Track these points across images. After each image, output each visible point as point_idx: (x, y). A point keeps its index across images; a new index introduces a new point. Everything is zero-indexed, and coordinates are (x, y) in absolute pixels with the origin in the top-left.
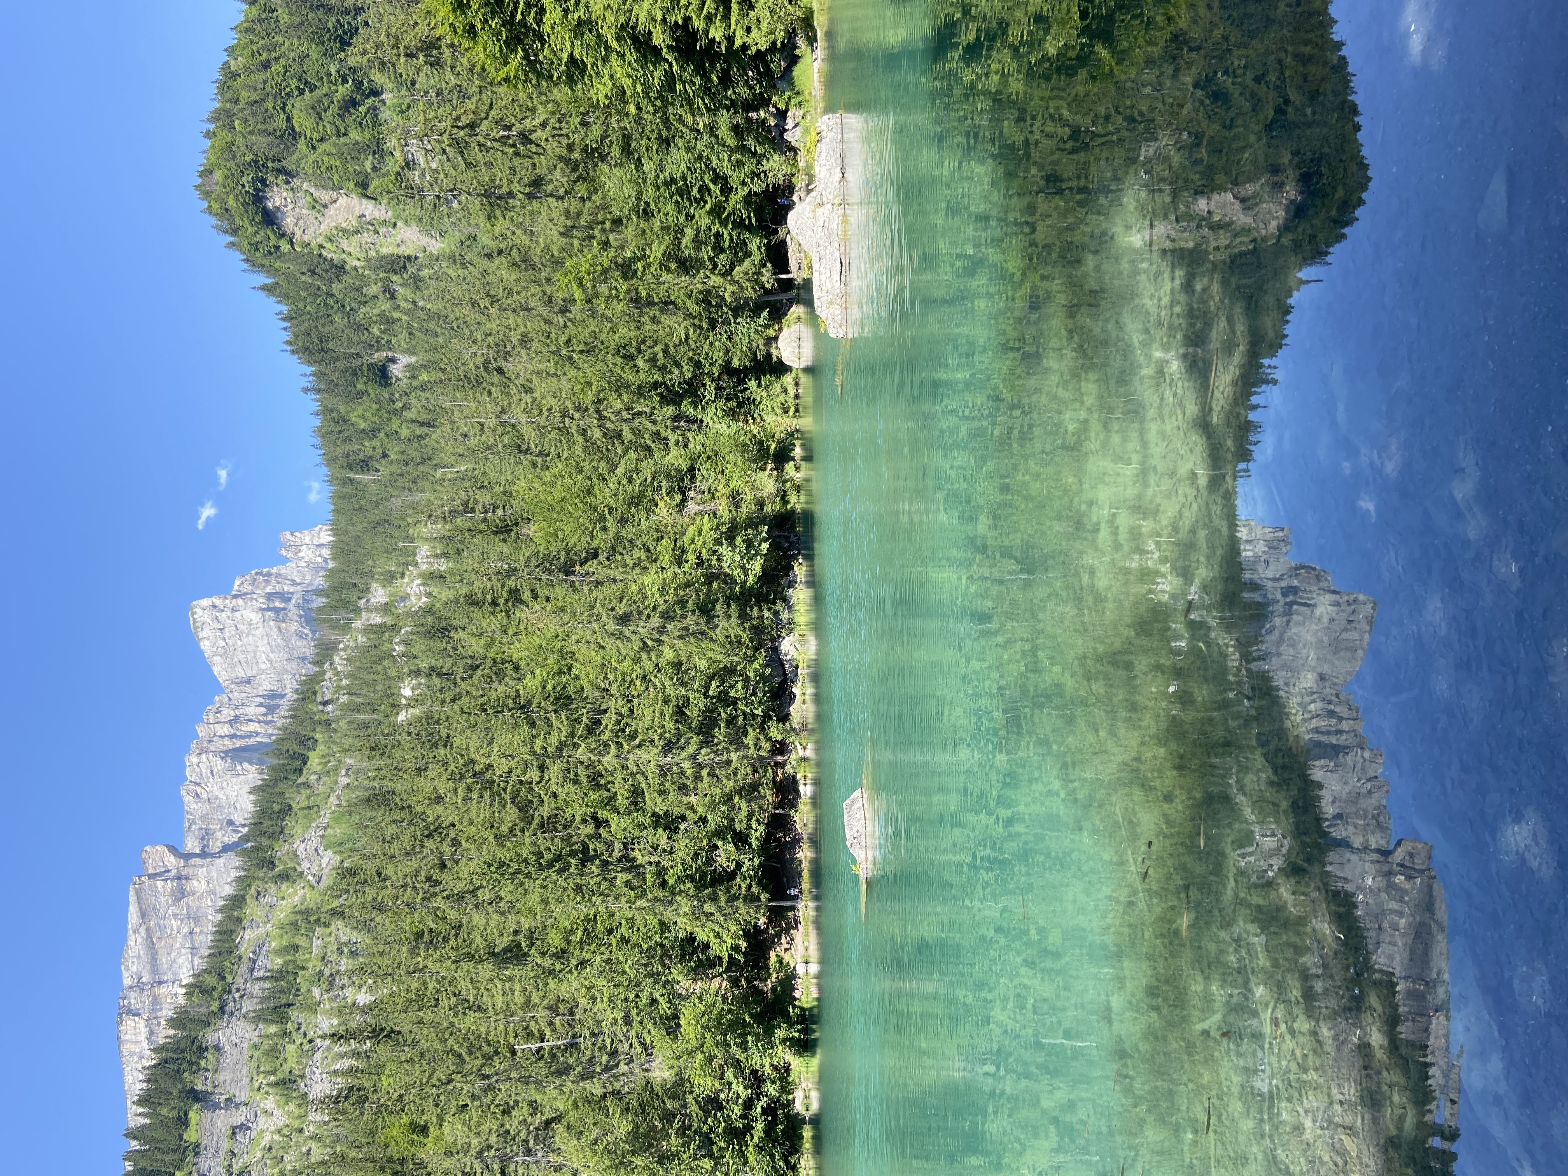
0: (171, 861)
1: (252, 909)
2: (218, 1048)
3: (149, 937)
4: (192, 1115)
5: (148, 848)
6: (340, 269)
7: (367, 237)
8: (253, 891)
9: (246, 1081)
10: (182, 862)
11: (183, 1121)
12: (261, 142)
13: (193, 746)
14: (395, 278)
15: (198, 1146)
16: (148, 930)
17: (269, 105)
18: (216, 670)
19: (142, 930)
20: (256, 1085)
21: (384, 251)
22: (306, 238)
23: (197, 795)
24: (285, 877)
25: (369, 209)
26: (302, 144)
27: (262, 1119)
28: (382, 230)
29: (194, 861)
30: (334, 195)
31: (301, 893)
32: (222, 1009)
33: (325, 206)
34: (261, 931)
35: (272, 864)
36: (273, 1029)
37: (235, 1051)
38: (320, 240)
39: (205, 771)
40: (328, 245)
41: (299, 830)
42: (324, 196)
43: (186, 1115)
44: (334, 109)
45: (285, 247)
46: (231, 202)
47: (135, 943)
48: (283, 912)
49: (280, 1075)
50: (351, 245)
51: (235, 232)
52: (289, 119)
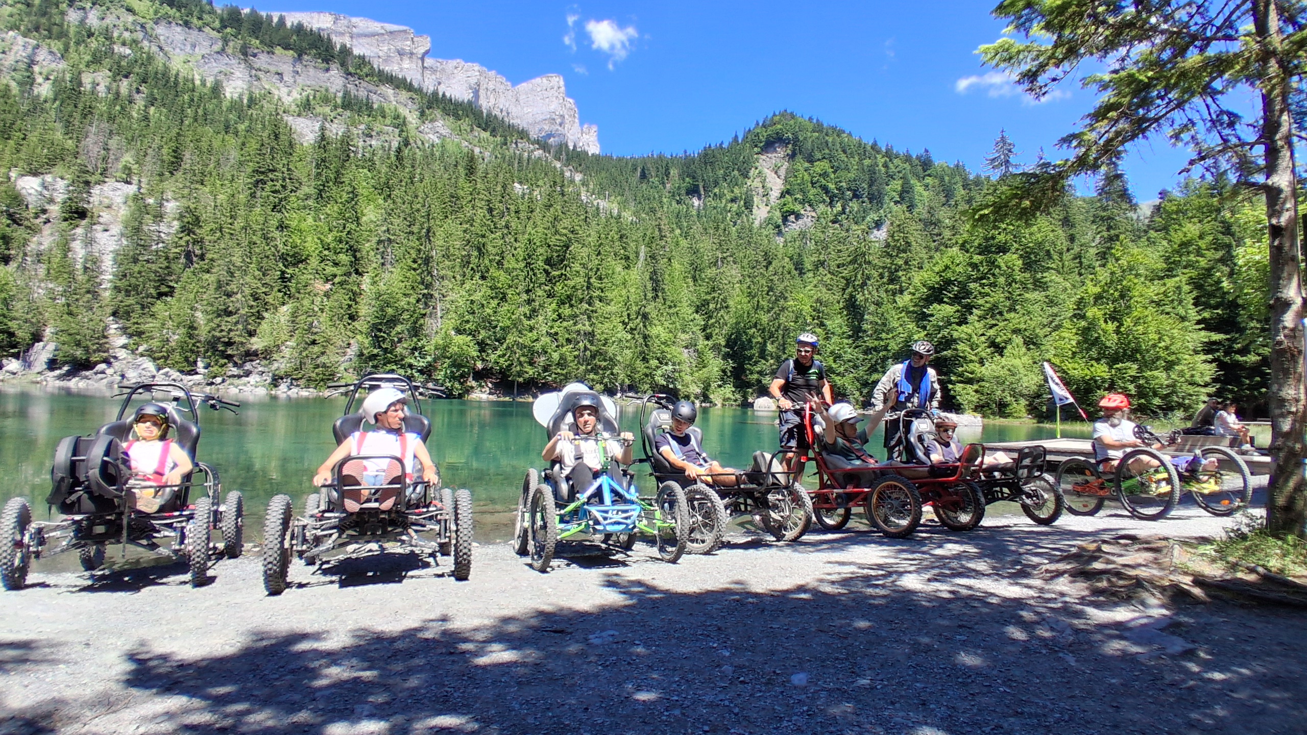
0: (422, 50)
1: (404, 95)
2: (327, 70)
3: (378, 35)
4: (291, 52)
5: (429, 39)
6: (746, 176)
7: (761, 191)
8: (415, 96)
9: (309, 83)
10: (420, 56)
11: (287, 47)
12: (809, 145)
13: (484, 69)
14: (742, 203)
15: (273, 53)
16: (383, 34)
17: (827, 151)
18: (524, 84)
19: (383, 31)
20: (306, 88)
21: (755, 199)
22: (761, 161)
23: (456, 68)
24: (422, 114)
25: (775, 194)
26: (807, 165)
27: (286, 90)
28: (765, 199)
29: (420, 62)
30: (783, 177)
31: (414, 122)
32: (350, 74)
33: (776, 173)
34: (392, 99)
35: (429, 108)
36: (339, 101)
37: (325, 79)
38: (760, 168)
39: (469, 74)
40: (757, 171)
41: (448, 123)
42: (782, 172)
43: (292, 49)
44: (824, 182)
45: (756, 149)
46: (779, 126)
47: (375, 26)
48: (403, 111)
49: (312, 103)
50: (757, 183)
51: (764, 126)
52: (819, 160)
